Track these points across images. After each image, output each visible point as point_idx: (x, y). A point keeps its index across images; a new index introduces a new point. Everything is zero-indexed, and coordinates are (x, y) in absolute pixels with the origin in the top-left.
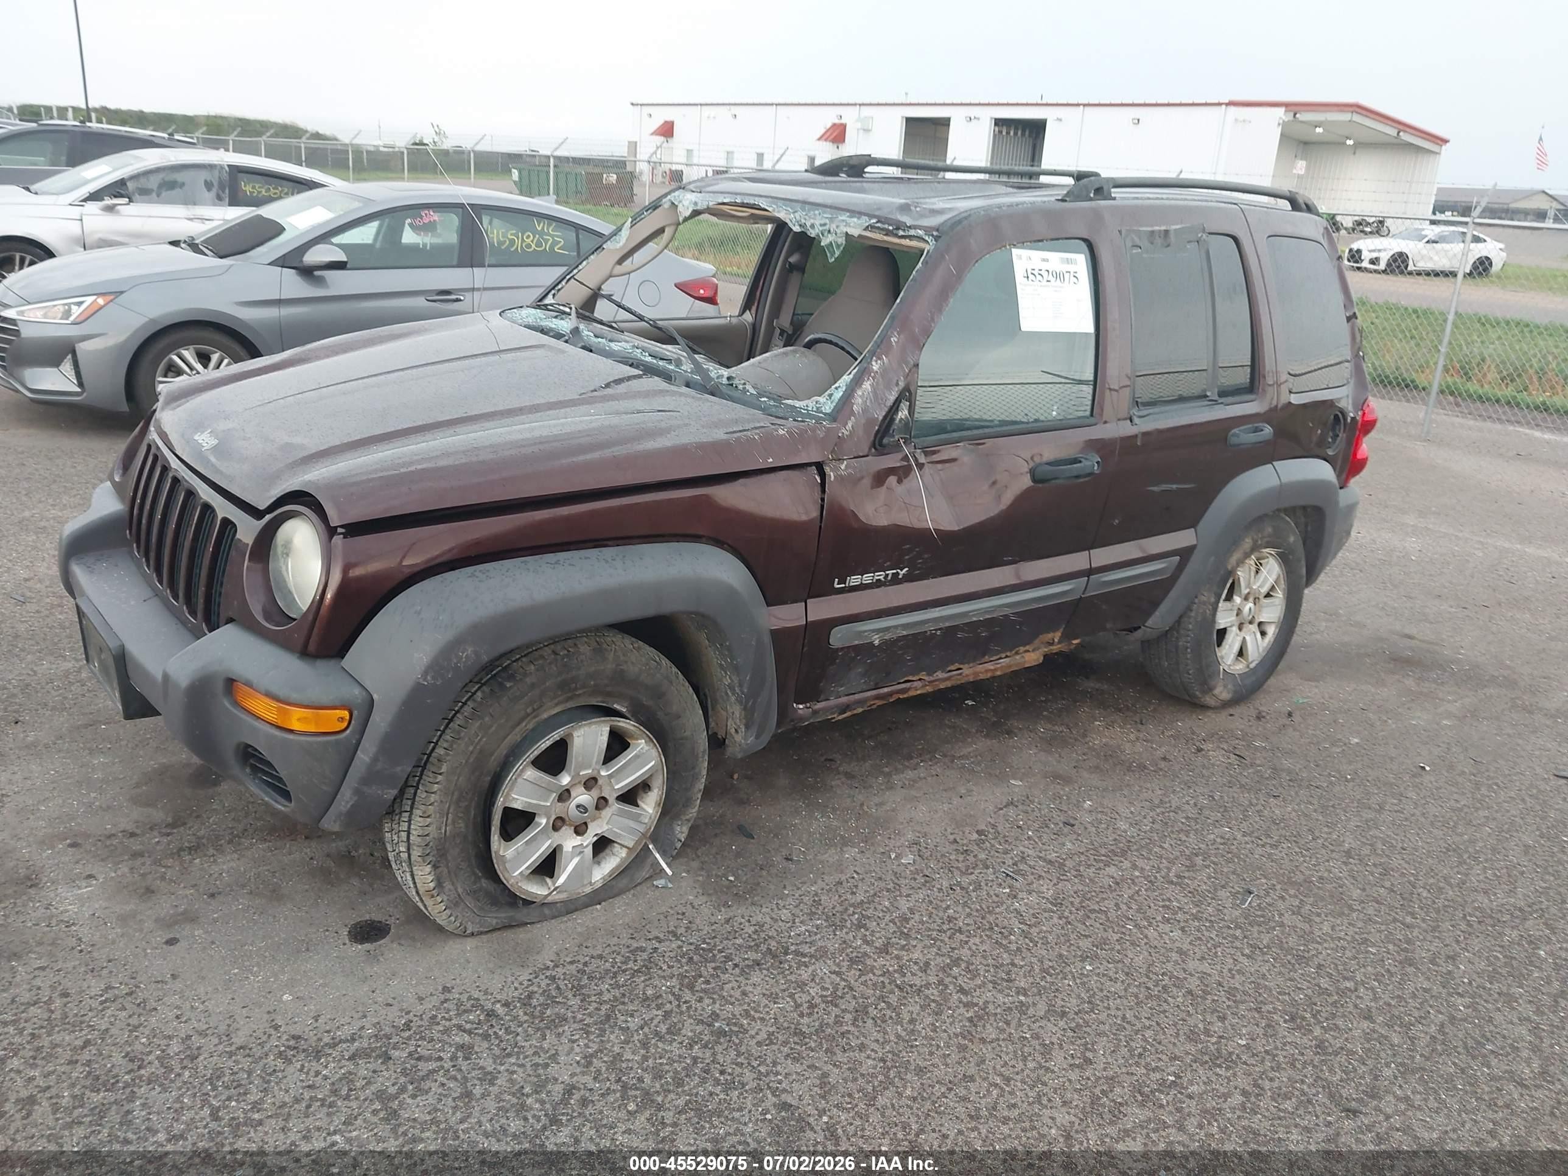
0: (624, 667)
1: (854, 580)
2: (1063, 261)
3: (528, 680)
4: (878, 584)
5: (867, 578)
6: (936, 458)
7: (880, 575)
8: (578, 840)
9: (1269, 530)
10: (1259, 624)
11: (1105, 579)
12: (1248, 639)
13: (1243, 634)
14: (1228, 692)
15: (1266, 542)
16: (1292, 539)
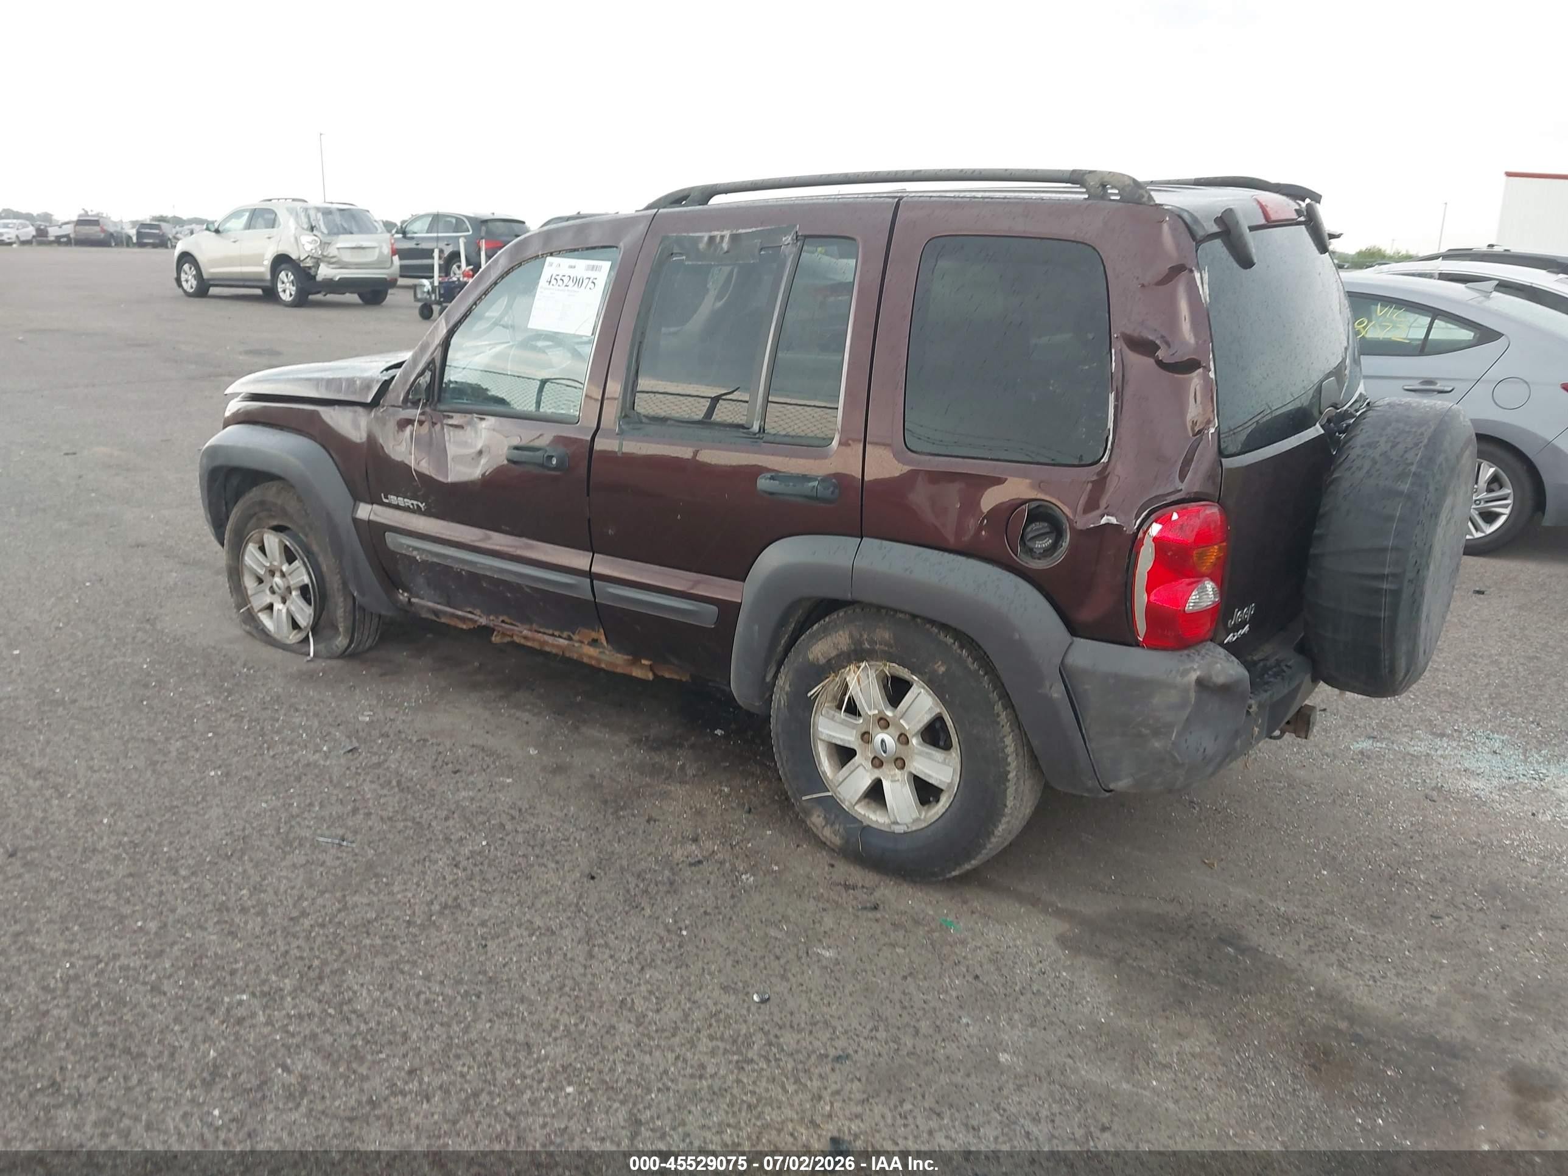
1: (393, 499)
4: (407, 510)
5: (401, 501)
6: (450, 422)
7: (409, 502)
8: (280, 606)
9: (884, 634)
10: (910, 773)
11: (611, 590)
12: (886, 785)
13: (877, 774)
14: (835, 833)
15: (884, 652)
16: (942, 669)
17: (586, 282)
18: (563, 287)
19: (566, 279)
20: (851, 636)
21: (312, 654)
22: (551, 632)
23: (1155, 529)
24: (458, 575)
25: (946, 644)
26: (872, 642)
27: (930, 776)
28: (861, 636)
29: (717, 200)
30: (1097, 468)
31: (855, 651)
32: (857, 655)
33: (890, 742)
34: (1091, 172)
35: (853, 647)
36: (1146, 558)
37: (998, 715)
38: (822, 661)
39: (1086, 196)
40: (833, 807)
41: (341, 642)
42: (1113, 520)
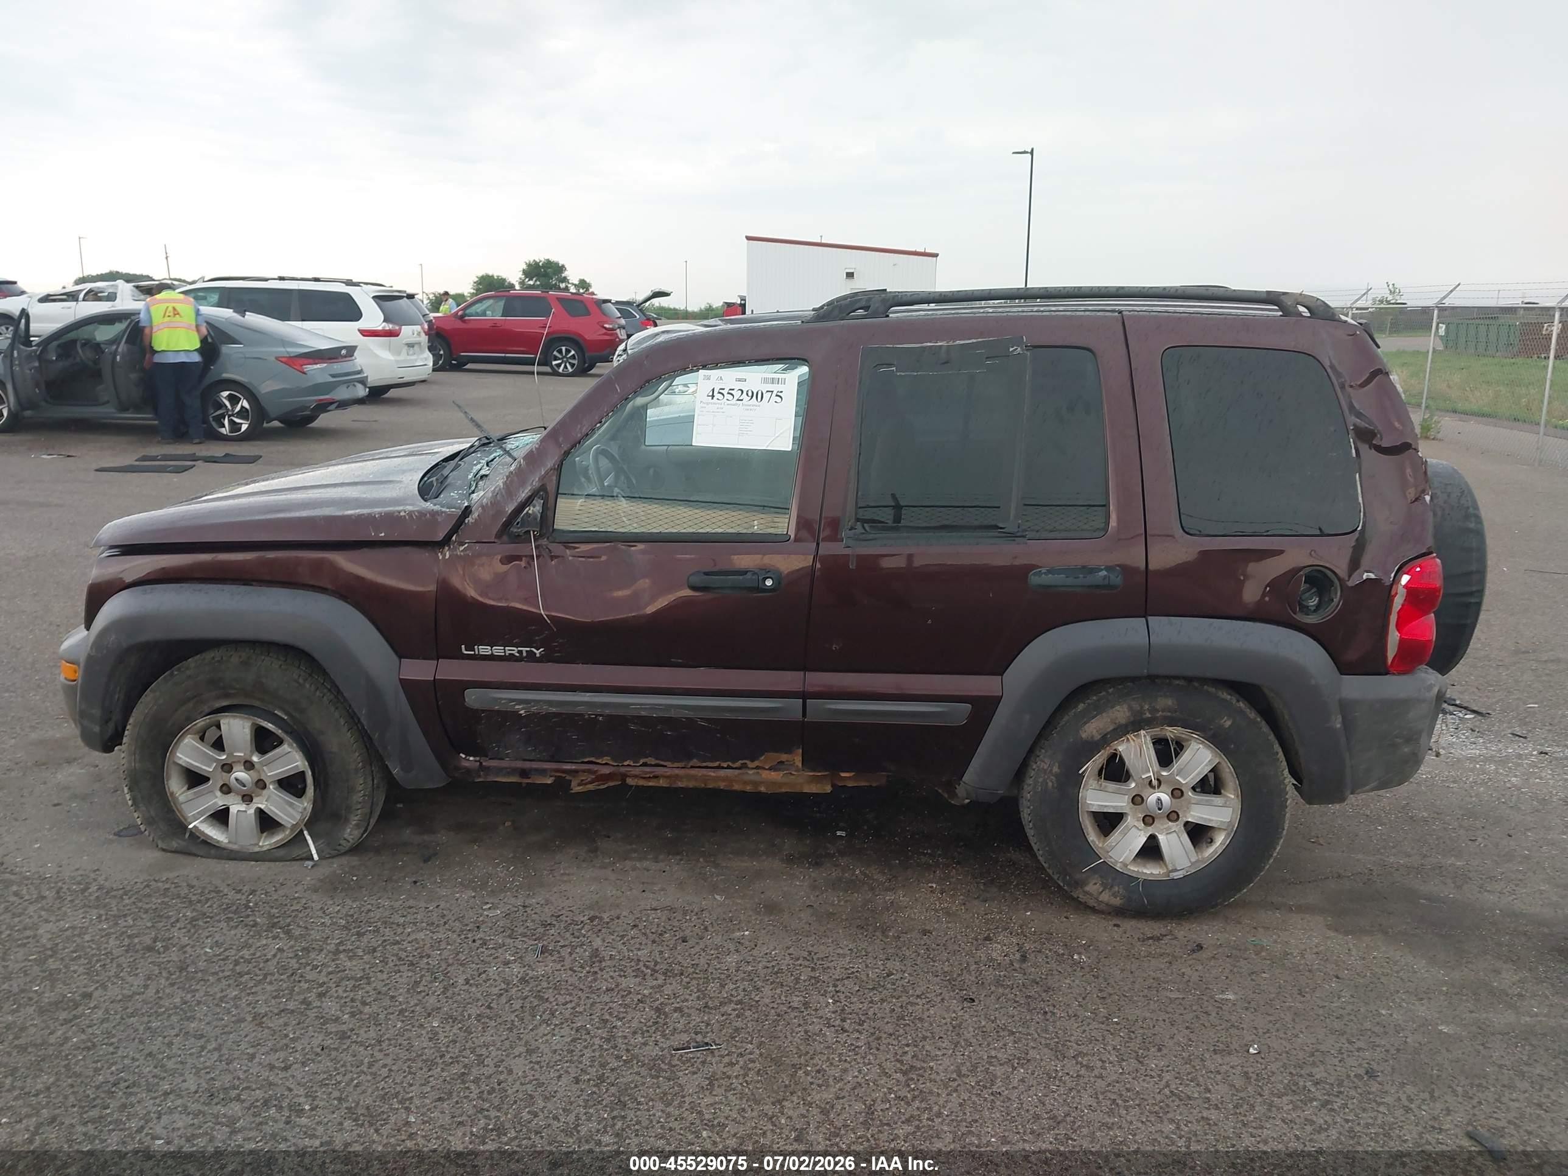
0: (264, 680)
1: (484, 650)
2: (765, 381)
3: (188, 673)
4: (511, 658)
5: (498, 651)
6: (578, 553)
7: (514, 651)
8: (243, 807)
9: (1165, 702)
10: (1187, 824)
11: (833, 707)
12: (1161, 838)
13: (1150, 830)
14: (1115, 895)
15: (1165, 718)
16: (1228, 723)
17: (766, 396)
18: (734, 401)
19: (737, 394)
20: (1130, 708)
21: (316, 857)
22: (717, 764)
23: (1405, 579)
24: (593, 721)
25: (1226, 701)
26: (1153, 710)
27: (1211, 820)
28: (1142, 707)
29: (897, 313)
30: (1356, 535)
31: (1133, 723)
32: (1135, 725)
33: (1165, 798)
34: (1284, 294)
35: (1132, 719)
36: (1398, 602)
37: (1277, 753)
38: (1097, 737)
39: (1281, 313)
40: (1109, 873)
41: (350, 833)
42: (1372, 576)
